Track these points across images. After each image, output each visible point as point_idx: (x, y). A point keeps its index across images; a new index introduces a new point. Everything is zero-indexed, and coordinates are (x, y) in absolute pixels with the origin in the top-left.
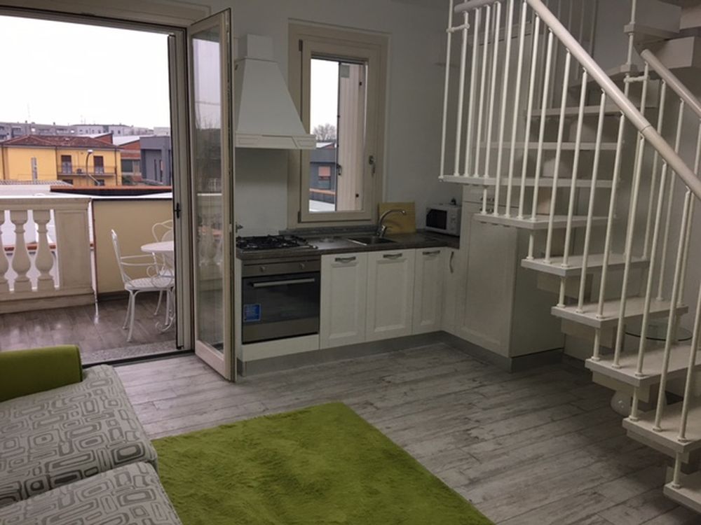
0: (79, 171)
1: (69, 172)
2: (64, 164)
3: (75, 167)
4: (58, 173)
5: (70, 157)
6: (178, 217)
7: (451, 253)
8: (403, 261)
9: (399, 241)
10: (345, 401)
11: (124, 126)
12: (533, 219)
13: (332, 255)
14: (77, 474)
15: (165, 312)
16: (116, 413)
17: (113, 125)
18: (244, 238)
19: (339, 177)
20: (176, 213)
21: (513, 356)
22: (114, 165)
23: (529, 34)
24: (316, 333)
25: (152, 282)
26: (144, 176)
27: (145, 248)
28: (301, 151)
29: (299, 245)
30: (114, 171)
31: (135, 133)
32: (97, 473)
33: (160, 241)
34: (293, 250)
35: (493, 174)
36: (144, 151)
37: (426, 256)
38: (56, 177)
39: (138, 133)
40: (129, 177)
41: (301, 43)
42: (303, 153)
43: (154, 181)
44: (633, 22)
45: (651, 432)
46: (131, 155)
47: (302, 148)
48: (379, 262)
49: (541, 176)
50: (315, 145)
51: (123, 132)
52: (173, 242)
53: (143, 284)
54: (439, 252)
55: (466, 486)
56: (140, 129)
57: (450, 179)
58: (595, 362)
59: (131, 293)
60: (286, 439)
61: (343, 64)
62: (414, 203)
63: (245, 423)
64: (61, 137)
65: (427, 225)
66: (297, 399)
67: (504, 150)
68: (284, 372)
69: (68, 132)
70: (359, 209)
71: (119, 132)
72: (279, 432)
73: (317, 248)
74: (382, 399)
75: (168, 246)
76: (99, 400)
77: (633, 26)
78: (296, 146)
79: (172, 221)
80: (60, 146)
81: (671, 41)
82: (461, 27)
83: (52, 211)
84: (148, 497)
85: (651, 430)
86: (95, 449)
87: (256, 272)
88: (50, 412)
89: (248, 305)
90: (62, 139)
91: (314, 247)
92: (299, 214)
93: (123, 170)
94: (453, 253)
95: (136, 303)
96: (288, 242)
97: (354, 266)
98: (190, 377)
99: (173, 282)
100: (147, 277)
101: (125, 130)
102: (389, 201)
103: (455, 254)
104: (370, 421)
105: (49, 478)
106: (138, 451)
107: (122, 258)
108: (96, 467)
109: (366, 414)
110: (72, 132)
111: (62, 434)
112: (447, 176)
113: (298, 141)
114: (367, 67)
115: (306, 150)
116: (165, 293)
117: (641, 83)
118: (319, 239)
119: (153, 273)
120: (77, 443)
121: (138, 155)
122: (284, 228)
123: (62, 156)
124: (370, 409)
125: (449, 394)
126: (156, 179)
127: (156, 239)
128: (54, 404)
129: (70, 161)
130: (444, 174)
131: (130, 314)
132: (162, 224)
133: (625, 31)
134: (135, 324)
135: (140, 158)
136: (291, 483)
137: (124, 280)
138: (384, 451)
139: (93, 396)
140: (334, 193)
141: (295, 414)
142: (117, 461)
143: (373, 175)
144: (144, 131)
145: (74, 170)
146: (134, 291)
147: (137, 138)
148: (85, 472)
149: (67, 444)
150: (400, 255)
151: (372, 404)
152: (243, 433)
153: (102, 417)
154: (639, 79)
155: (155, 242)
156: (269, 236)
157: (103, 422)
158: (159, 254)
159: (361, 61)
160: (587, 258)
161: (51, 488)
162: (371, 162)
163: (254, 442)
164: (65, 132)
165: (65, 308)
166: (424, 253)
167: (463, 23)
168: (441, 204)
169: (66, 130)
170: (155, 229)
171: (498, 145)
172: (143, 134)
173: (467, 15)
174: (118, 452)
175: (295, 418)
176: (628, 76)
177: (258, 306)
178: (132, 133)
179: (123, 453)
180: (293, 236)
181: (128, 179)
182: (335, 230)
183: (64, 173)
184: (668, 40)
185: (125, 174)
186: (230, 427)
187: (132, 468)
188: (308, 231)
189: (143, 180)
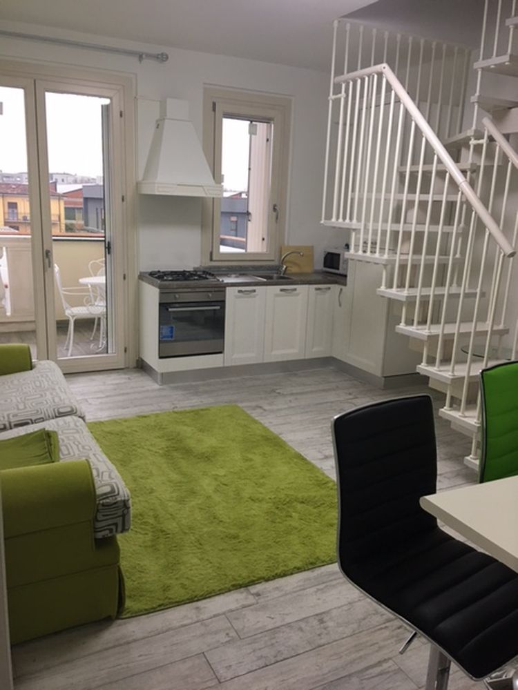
0: (25, 218)
1: (15, 218)
2: (11, 210)
3: (21, 213)
4: (5, 219)
5: (16, 204)
6: (109, 253)
7: (339, 290)
8: (298, 295)
9: (295, 278)
10: (240, 405)
11: (68, 174)
12: (386, 256)
13: (235, 288)
14: (30, 421)
15: (99, 337)
16: (57, 387)
17: (57, 174)
18: (163, 272)
19: (249, 222)
20: (107, 250)
21: (385, 375)
22: (58, 213)
23: (387, 104)
24: (221, 353)
25: (88, 310)
26: (87, 224)
27: (82, 281)
28: (213, 198)
29: (207, 279)
30: (57, 219)
31: (78, 181)
32: (44, 421)
33: (95, 275)
34: (203, 282)
35: (359, 220)
36: (86, 199)
37: (318, 292)
38: (3, 223)
39: (82, 182)
40: (72, 224)
41: (214, 104)
42: (215, 200)
43: (96, 229)
44: (477, 94)
45: (457, 418)
46: (75, 203)
47: (214, 196)
48: (277, 295)
49: (405, 222)
50: (222, 195)
51: (67, 180)
52: (104, 277)
53: (81, 311)
54: (329, 288)
55: (320, 459)
56: (83, 177)
57: (328, 223)
58: (423, 367)
59: (71, 317)
60: (188, 426)
61: (254, 123)
62: (312, 247)
63: (157, 415)
64: (7, 184)
65: (325, 266)
66: (202, 402)
67: (376, 199)
68: (194, 383)
69: (14, 179)
70: (265, 250)
71: (63, 180)
72: (183, 422)
73: (223, 281)
74: (270, 404)
75: (101, 280)
76: (44, 381)
77: (477, 98)
78: (206, 194)
79: (104, 259)
80: (7, 193)
81: (513, 110)
82: (339, 96)
83: (4, 249)
84: (78, 432)
85: (458, 417)
86: (42, 407)
87: (170, 299)
88: (9, 386)
89: (164, 327)
90: (9, 186)
91: (221, 280)
92: (211, 254)
93: (67, 218)
94: (341, 290)
95: (75, 330)
96: (200, 276)
97: (255, 297)
98: (117, 384)
99: (105, 310)
100: (85, 306)
101: (69, 179)
102: (290, 244)
103: (344, 290)
104: (257, 418)
105: (10, 423)
106: (72, 410)
107: (64, 289)
108: (42, 418)
109: (255, 414)
110: (18, 179)
111: (19, 399)
112: (327, 221)
113: (208, 190)
114: (273, 126)
115: (217, 198)
116: (99, 319)
117: (482, 145)
118: (226, 275)
119: (89, 302)
120: (29, 404)
121: (80, 204)
122: (197, 265)
123: (9, 203)
124: (259, 411)
125: (327, 402)
126: (98, 228)
127: (92, 274)
128: (12, 382)
129: (16, 208)
130: (325, 219)
131: (70, 339)
132: (97, 261)
133: (472, 101)
134: (73, 346)
135: (82, 206)
136: (188, 452)
137: (64, 307)
138: (263, 436)
139: (40, 378)
140: (244, 240)
141: (197, 411)
142: (57, 415)
143: (276, 222)
144: (86, 179)
145: (20, 217)
146: (73, 316)
147: (79, 186)
148: (35, 420)
149: (22, 404)
150: (295, 290)
151: (260, 407)
152: (155, 421)
153: (47, 390)
154: (480, 142)
155: (91, 276)
156: (184, 271)
157: (48, 393)
158: (94, 286)
159: (267, 120)
160: (434, 289)
161: (11, 428)
162: (275, 209)
163: (163, 427)
164: (11, 179)
165: (15, 333)
166: (317, 289)
167: (340, 92)
168: (336, 248)
169: (12, 177)
170: (91, 267)
171: (372, 196)
172: (86, 182)
173: (344, 86)
174: (58, 409)
175: (197, 413)
176: (473, 140)
177: (172, 328)
178: (75, 182)
179: (61, 410)
180: (204, 272)
181: (70, 227)
182: (241, 268)
183: (11, 220)
184: (510, 108)
185: (69, 222)
186: (145, 417)
187: (68, 419)
188: (219, 268)
189: (85, 227)
